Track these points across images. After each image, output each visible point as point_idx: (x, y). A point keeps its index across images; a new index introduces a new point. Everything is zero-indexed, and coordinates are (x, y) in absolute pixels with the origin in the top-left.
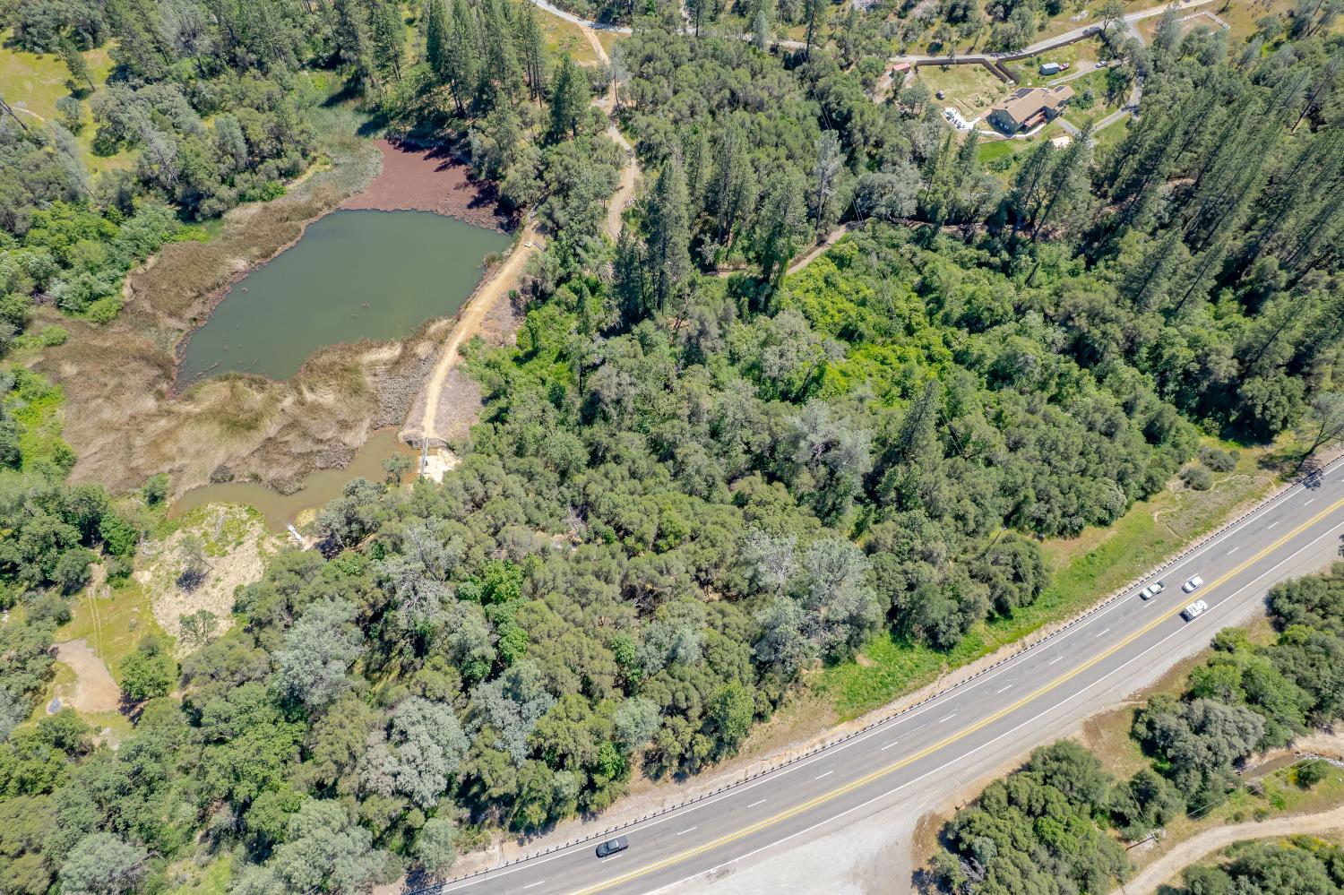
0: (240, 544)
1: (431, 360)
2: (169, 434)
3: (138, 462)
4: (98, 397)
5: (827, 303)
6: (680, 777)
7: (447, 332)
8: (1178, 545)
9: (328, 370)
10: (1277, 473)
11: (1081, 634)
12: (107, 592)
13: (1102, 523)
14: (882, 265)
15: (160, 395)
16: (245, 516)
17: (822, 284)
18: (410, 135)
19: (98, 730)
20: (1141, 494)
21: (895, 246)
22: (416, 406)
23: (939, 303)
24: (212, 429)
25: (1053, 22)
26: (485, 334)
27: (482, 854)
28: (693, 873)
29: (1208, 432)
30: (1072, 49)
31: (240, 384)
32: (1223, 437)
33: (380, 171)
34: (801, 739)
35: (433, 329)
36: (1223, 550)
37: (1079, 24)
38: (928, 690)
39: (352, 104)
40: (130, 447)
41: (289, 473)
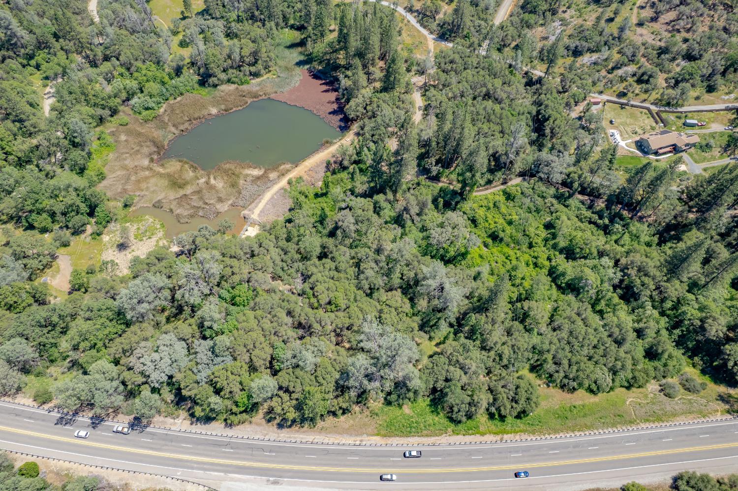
0: (150, 238)
1: (274, 182)
2: (147, 178)
3: (128, 187)
4: (127, 153)
5: (490, 216)
6: (280, 426)
7: (288, 171)
8: (631, 422)
9: (226, 172)
10: (727, 407)
11: (540, 447)
12: (89, 239)
13: (591, 391)
14: (531, 205)
15: (152, 160)
16: (158, 226)
17: (491, 205)
18: (319, 71)
19: (56, 297)
20: (626, 384)
21: (543, 197)
22: (257, 201)
23: (554, 236)
24: (164, 182)
25: (707, 97)
26: (305, 177)
27: (173, 420)
28: (261, 475)
29: (694, 366)
30: (712, 115)
31: (186, 166)
32: (703, 372)
33: (297, 85)
34: (351, 435)
35: (282, 167)
36: (661, 437)
37: (724, 101)
38: (432, 440)
39: (300, 49)
40: (128, 179)
41: (186, 213)
